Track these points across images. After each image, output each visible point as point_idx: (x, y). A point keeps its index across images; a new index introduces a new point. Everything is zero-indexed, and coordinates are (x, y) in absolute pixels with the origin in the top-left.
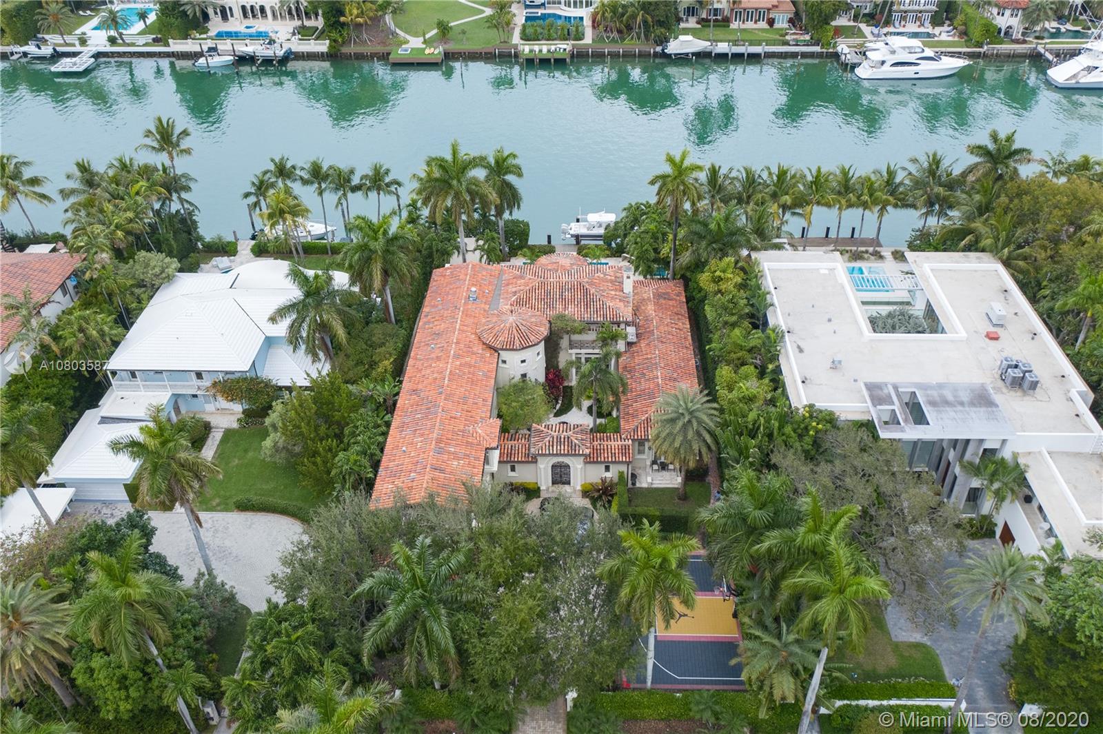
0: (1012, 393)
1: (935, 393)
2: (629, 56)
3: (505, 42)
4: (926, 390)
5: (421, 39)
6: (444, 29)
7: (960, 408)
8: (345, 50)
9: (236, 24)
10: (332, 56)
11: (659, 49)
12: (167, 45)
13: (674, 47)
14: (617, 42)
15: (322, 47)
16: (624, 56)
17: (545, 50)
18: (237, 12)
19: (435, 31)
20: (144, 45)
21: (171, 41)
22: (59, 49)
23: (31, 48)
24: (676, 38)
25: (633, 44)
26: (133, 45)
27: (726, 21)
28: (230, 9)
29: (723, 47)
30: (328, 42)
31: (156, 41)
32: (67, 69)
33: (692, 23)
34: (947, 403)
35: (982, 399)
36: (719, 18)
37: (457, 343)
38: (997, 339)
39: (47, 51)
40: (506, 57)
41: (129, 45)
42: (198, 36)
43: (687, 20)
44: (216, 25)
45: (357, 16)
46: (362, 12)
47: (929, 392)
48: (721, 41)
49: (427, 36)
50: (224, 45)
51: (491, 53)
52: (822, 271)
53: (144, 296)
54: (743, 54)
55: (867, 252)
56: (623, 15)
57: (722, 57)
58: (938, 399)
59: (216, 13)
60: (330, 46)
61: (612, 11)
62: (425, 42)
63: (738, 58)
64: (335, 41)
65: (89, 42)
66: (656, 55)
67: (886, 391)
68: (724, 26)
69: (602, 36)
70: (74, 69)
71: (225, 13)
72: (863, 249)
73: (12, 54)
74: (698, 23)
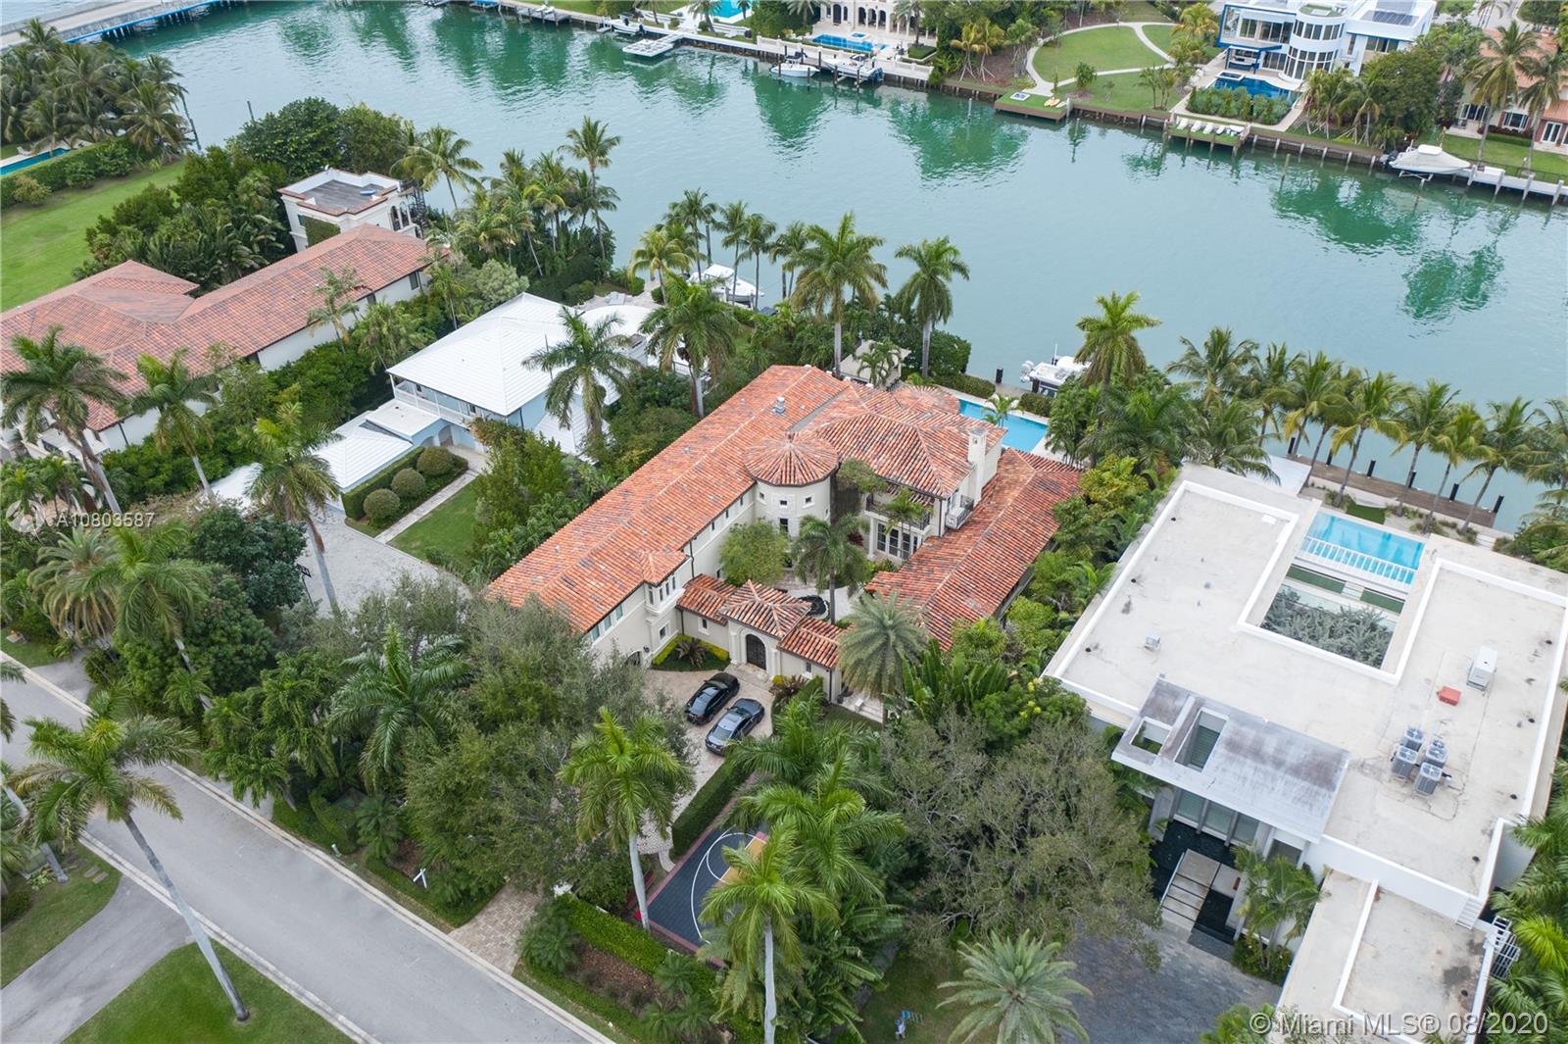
0: (1396, 786)
1: (1250, 734)
2: (1334, 160)
3: (1161, 108)
4: (1243, 724)
5: (1052, 86)
6: (1085, 76)
7: (1269, 768)
8: (950, 82)
9: (847, 31)
10: (933, 88)
11: (1384, 158)
12: (755, 42)
13: (1406, 160)
14: (1324, 136)
15: (922, 73)
16: (1328, 158)
17: (1209, 127)
18: (853, 15)
19: (1073, 80)
20: (733, 38)
21: (759, 37)
22: (647, 28)
23: (619, 23)
24: (1416, 147)
25: (1349, 145)
26: (722, 36)
27: (1528, 136)
28: (846, 9)
29: (1492, 175)
30: (931, 68)
31: (748, 34)
32: (638, 52)
33: (1470, 130)
34: (1257, 754)
35: (1321, 771)
36: (1520, 129)
37: (714, 454)
38: (1454, 703)
39: (633, 27)
40: (1152, 129)
41: (717, 35)
42: (794, 36)
43: (1464, 125)
44: (825, 27)
45: (976, 41)
46: (984, 36)
47: (1244, 729)
48: (1493, 165)
49: (1060, 84)
50: (812, 53)
51: (1135, 120)
52: (1265, 519)
53: (477, 309)
54: (1521, 192)
55: (1454, 526)
56: (1340, 98)
57: (1484, 190)
58: (1248, 743)
59: (829, 13)
60: (933, 75)
61: (1326, 90)
62: (1056, 90)
63: (1511, 195)
64: (941, 69)
65: (681, 26)
66: (1378, 166)
67: (1178, 703)
68: (1522, 144)
69: (1305, 124)
70: (645, 53)
71: (838, 13)
72: (1450, 519)
73: (602, 26)
74: (1481, 131)
